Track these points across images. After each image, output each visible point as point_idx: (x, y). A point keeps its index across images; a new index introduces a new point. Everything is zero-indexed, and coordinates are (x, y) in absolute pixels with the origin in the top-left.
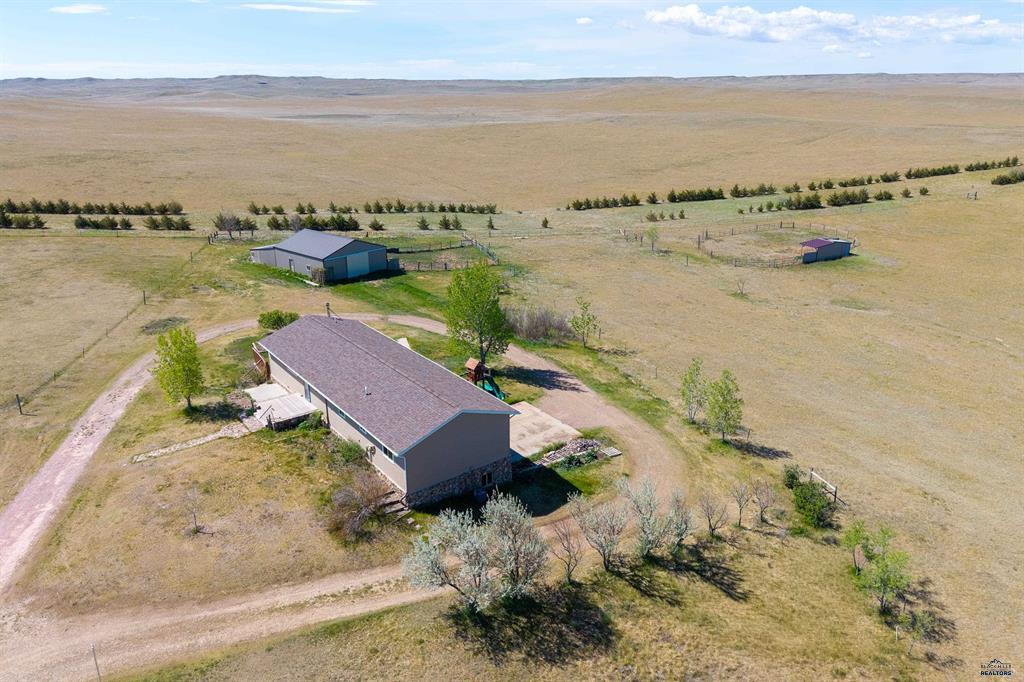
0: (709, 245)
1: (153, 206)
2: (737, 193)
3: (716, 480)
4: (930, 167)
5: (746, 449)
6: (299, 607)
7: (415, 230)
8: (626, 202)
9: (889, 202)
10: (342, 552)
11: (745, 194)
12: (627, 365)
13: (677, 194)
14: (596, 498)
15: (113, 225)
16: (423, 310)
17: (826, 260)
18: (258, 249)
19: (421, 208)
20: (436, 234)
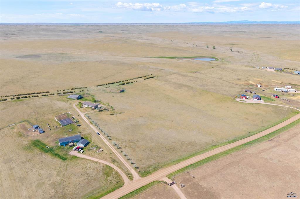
0: (112, 91)
1: (45, 92)
2: (117, 82)
3: (108, 107)
4: (139, 77)
7: (79, 92)
8: (103, 85)
9: (132, 83)
10: (93, 110)
12: (104, 103)
13: (109, 83)
15: (46, 95)
16: (87, 101)
17: (122, 92)
18: (68, 97)
19: (78, 88)
20: (82, 92)
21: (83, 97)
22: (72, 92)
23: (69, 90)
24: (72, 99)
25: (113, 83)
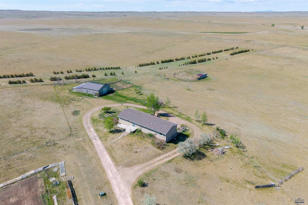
0: (177, 76)
1: (25, 74)
2: (177, 60)
3: (206, 131)
5: (208, 124)
6: (162, 160)
7: (104, 77)
8: (152, 64)
9: (210, 61)
10: (161, 151)
11: (178, 60)
12: (178, 110)
13: (163, 61)
14: (191, 137)
15: (20, 82)
16: (128, 101)
17: (203, 78)
18: (75, 88)
19: (101, 69)
20: (110, 77)
21: (114, 89)
22: (86, 77)
23: (81, 71)
24: (84, 95)
25: (171, 61)
